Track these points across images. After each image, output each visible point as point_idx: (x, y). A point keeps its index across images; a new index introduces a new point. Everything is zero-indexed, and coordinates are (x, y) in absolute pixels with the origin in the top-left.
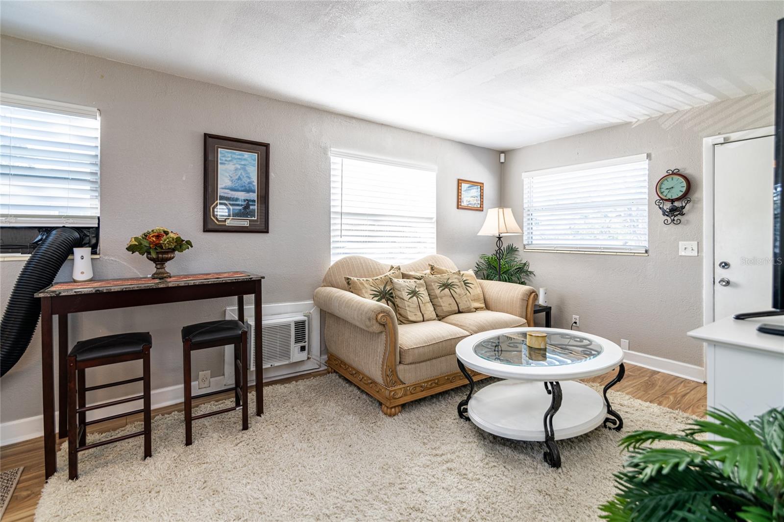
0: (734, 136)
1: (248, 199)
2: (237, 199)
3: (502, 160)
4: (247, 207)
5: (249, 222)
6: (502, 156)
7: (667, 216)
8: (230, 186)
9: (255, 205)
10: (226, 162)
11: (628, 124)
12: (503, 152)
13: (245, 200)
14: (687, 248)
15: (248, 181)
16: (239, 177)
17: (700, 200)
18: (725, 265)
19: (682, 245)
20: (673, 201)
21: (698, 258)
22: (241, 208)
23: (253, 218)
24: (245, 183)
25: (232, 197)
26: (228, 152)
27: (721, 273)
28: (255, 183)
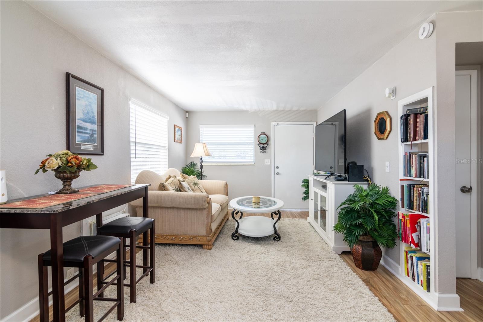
0: (280, 123)
1: (93, 129)
2: (86, 129)
3: (187, 116)
4: (92, 135)
5: (94, 147)
6: (187, 114)
7: (262, 150)
8: (83, 118)
9: (96, 134)
10: (80, 98)
11: (247, 111)
12: (187, 112)
13: (91, 130)
14: (267, 162)
15: (93, 115)
16: (88, 111)
17: (271, 144)
18: (278, 167)
19: (266, 160)
20: (263, 144)
21: (270, 166)
22: (88, 135)
23: (95, 144)
24: (90, 116)
25: (84, 127)
26: (81, 91)
27: (277, 170)
28: (96, 117)
